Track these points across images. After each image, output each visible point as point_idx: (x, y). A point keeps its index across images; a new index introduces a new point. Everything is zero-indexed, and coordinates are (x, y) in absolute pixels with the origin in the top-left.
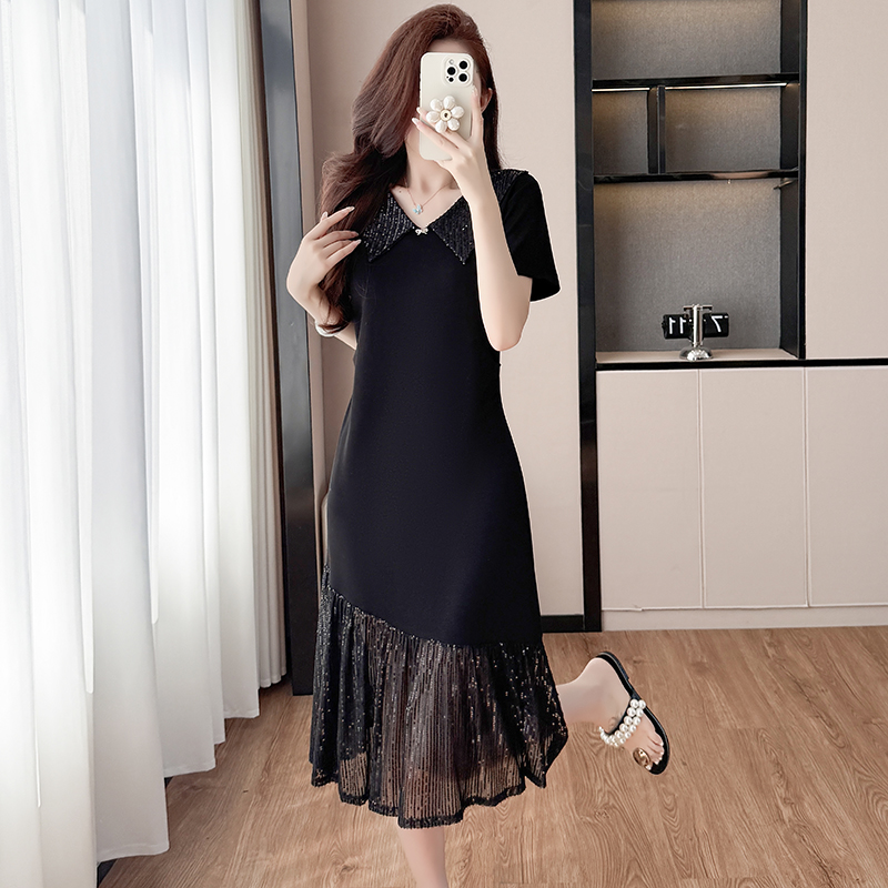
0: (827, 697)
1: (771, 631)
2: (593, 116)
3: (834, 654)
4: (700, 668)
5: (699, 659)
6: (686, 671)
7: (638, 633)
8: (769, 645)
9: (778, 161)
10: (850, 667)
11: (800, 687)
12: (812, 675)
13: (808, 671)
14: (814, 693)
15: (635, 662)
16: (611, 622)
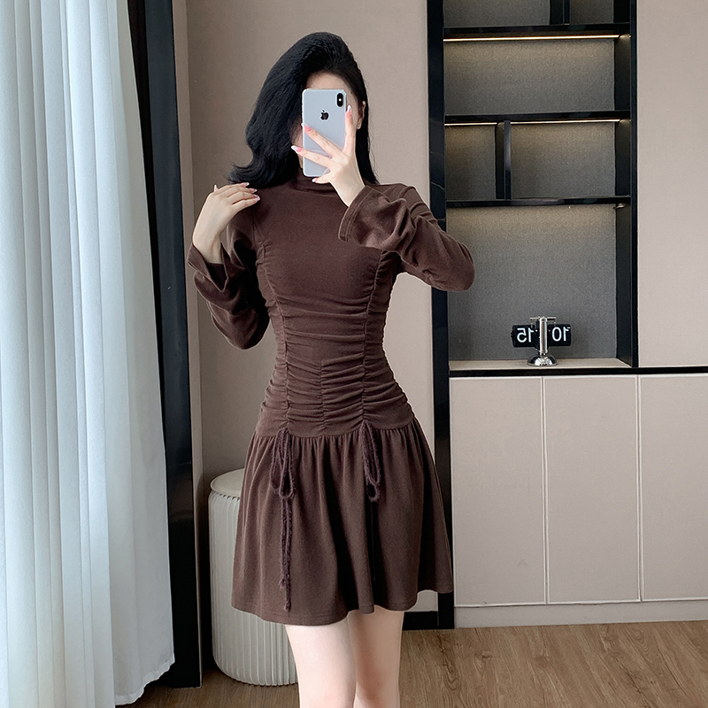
0: (655, 689)
1: (607, 626)
2: (446, 147)
3: (662, 647)
4: (541, 662)
5: (542, 654)
6: (529, 664)
7: (487, 629)
8: (606, 639)
9: (614, 188)
10: (676, 659)
11: (631, 678)
12: (642, 668)
13: (639, 663)
14: (643, 684)
15: (484, 657)
16: (461, 619)
